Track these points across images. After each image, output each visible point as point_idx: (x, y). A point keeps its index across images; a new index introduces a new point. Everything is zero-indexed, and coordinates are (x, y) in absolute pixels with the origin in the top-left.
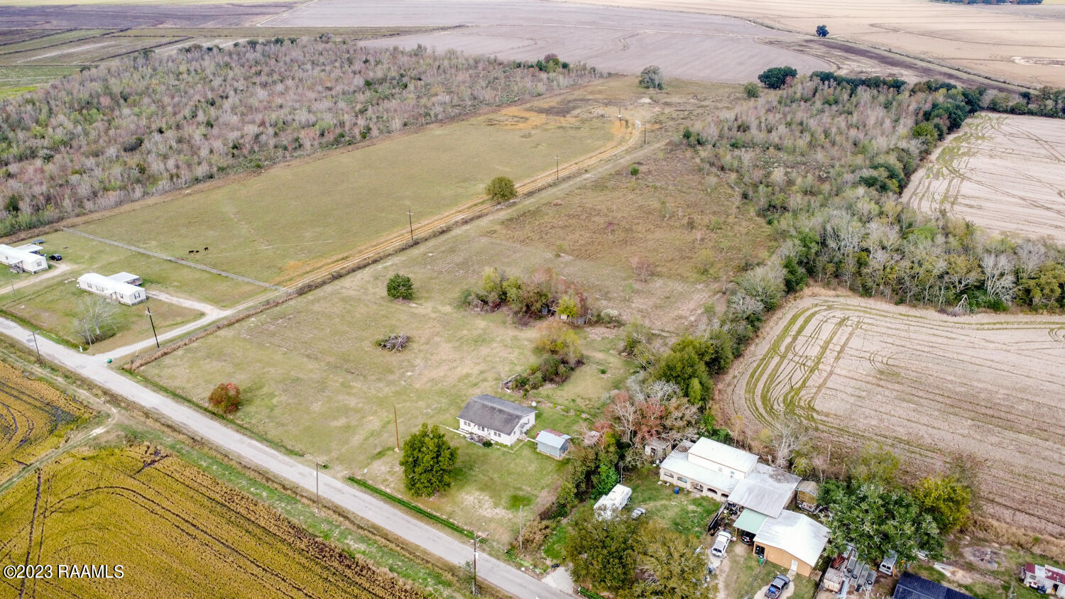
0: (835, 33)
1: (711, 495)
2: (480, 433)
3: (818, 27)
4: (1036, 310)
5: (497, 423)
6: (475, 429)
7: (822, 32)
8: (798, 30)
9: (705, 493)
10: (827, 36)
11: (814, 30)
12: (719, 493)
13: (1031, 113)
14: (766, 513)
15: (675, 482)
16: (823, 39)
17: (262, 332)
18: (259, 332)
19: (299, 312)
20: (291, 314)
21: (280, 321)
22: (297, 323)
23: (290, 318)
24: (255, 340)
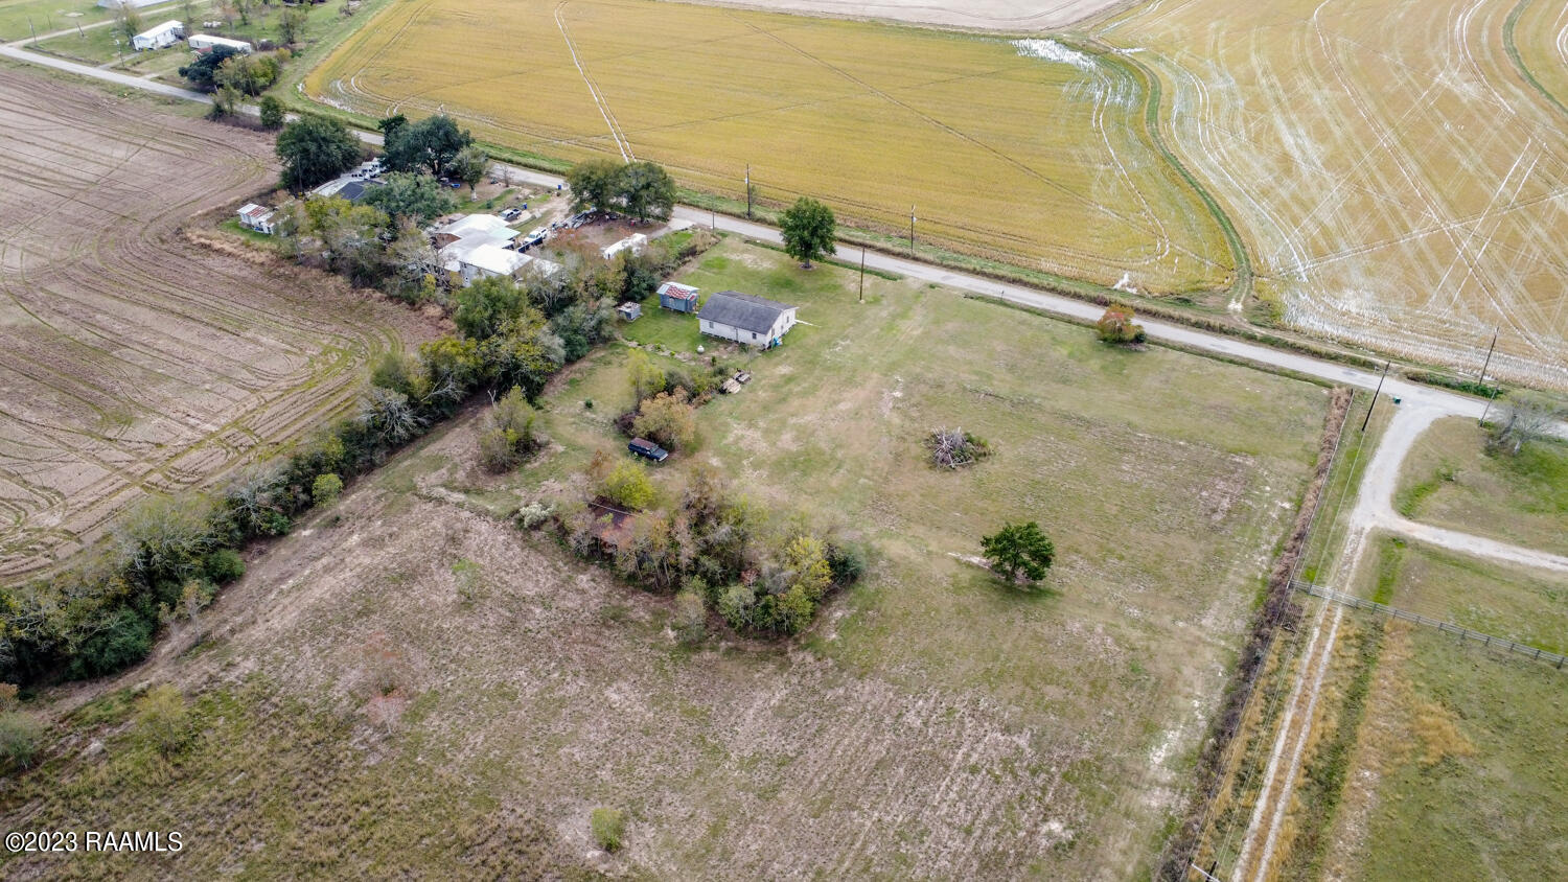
17: (1229, 472)
18: (1232, 472)
19: (1214, 529)
20: (1225, 522)
21: (1226, 504)
22: (1186, 499)
23: (1214, 511)
24: (1217, 453)
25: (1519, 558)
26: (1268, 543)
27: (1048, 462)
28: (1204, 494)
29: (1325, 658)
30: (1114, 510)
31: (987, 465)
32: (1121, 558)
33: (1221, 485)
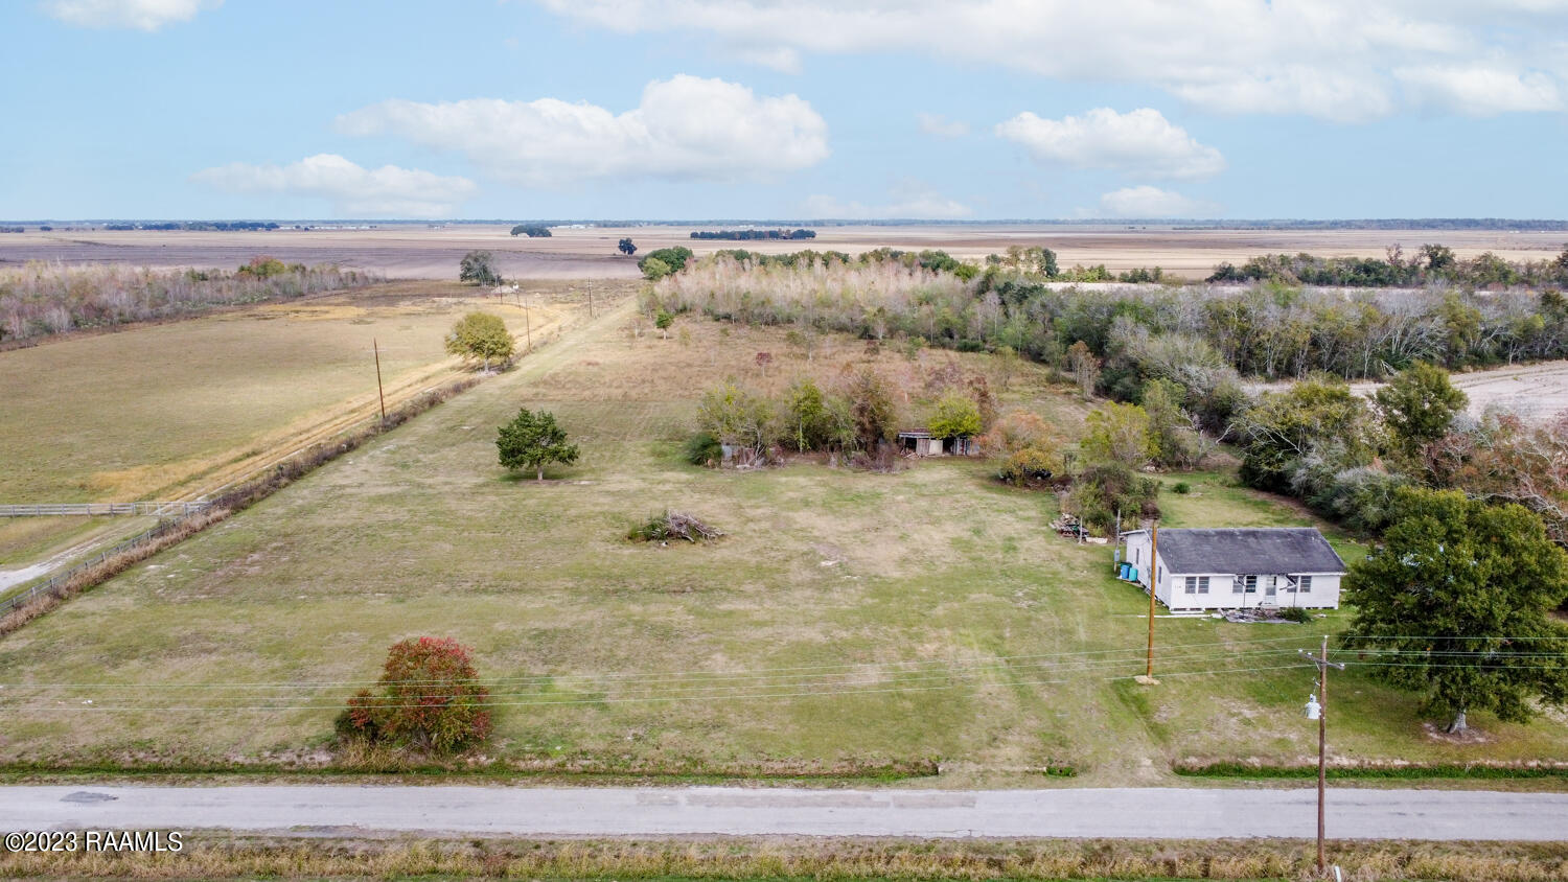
3: (621, 242)
6: (1223, 594)
7: (627, 246)
10: (635, 253)
21: (254, 556)
28: (285, 559)
31: (618, 530)
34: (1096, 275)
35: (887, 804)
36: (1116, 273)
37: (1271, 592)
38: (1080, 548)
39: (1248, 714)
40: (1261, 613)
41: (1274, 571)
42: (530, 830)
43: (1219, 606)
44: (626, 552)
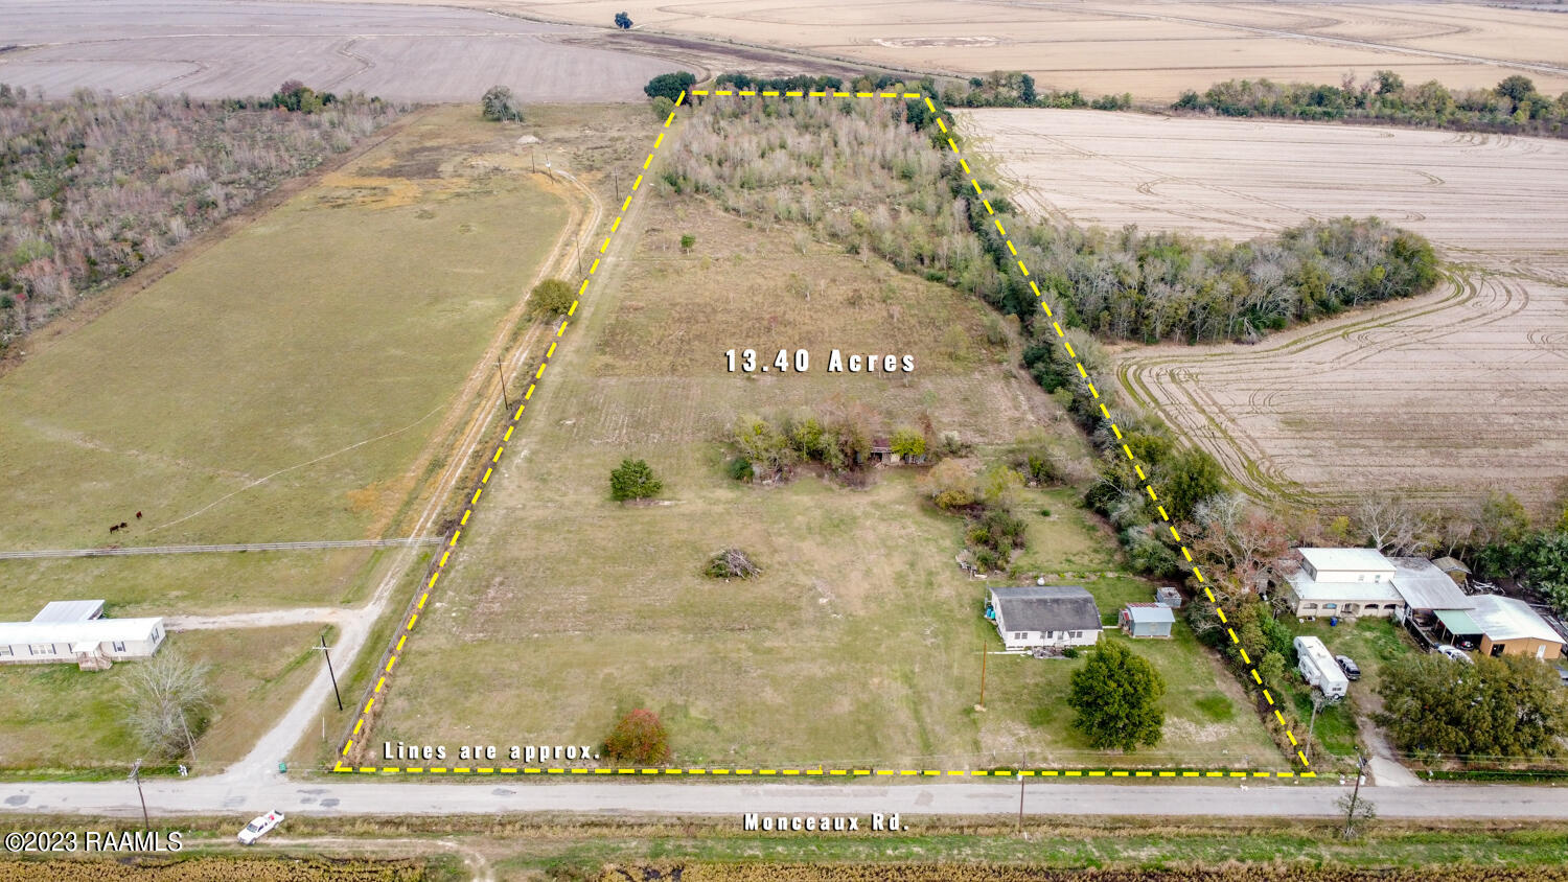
0: (640, 21)
1: (1373, 612)
2: (1049, 642)
3: (617, 16)
4: (1307, 320)
5: (1069, 619)
6: (1035, 639)
7: (623, 21)
8: (581, 21)
9: (1363, 612)
10: (632, 28)
11: (612, 21)
12: (1382, 606)
13: (989, 104)
14: (1460, 607)
15: (1321, 612)
16: (626, 32)
17: (490, 618)
18: (486, 622)
19: (502, 569)
20: (493, 576)
21: (492, 593)
22: (527, 586)
23: (501, 584)
24: (501, 636)
25: (244, 617)
26: (457, 571)
27: (652, 582)
28: (510, 595)
29: (425, 514)
30: (582, 560)
31: (699, 565)
32: (569, 532)
33: (496, 607)
34: (1070, 101)
35: (849, 795)
36: (1089, 99)
37: (1061, 638)
38: (971, 584)
39: (1022, 734)
40: (1054, 652)
41: (1062, 629)
42: (699, 811)
43: (1033, 645)
44: (707, 587)
